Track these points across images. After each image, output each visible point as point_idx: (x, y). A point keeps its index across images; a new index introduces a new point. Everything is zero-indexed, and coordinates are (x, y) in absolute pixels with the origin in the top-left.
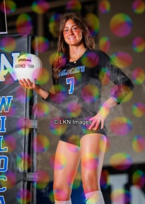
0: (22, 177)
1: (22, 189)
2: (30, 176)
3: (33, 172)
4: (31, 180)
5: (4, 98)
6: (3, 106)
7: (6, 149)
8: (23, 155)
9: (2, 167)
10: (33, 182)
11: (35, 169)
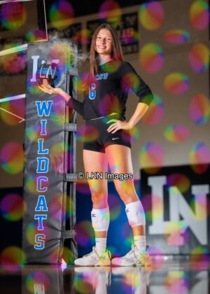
0: (62, 178)
1: (62, 189)
2: (69, 177)
3: (73, 173)
5: (44, 103)
6: (44, 111)
7: (46, 151)
8: (63, 157)
9: (43, 168)
10: (72, 183)
11: (75, 170)
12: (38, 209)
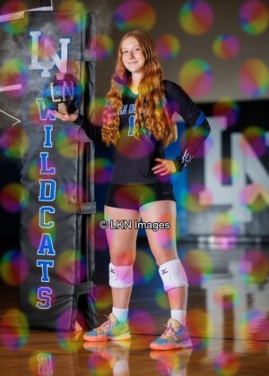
0: (75, 209)
1: (75, 225)
2: (85, 208)
3: (90, 201)
4: (88, 213)
7: (52, 171)
8: (76, 180)
9: (47, 194)
10: (90, 215)
12: (41, 251)
